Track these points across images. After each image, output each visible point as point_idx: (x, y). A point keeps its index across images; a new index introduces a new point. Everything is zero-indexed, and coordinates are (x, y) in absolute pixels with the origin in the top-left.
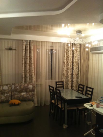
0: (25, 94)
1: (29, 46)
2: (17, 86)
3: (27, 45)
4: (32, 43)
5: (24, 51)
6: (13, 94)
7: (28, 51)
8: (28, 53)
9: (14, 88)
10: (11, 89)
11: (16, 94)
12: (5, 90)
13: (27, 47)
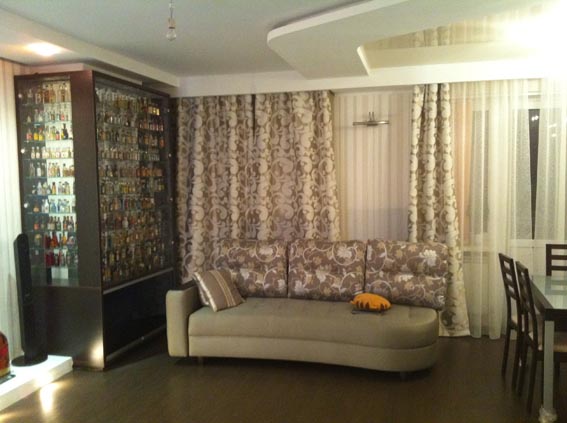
0: (409, 281)
1: (434, 106)
2: (383, 251)
3: (428, 101)
4: (445, 93)
5: (417, 124)
6: (368, 276)
7: (433, 124)
8: (433, 131)
9: (373, 256)
10: (363, 258)
11: (378, 277)
12: (342, 260)
13: (430, 109)
